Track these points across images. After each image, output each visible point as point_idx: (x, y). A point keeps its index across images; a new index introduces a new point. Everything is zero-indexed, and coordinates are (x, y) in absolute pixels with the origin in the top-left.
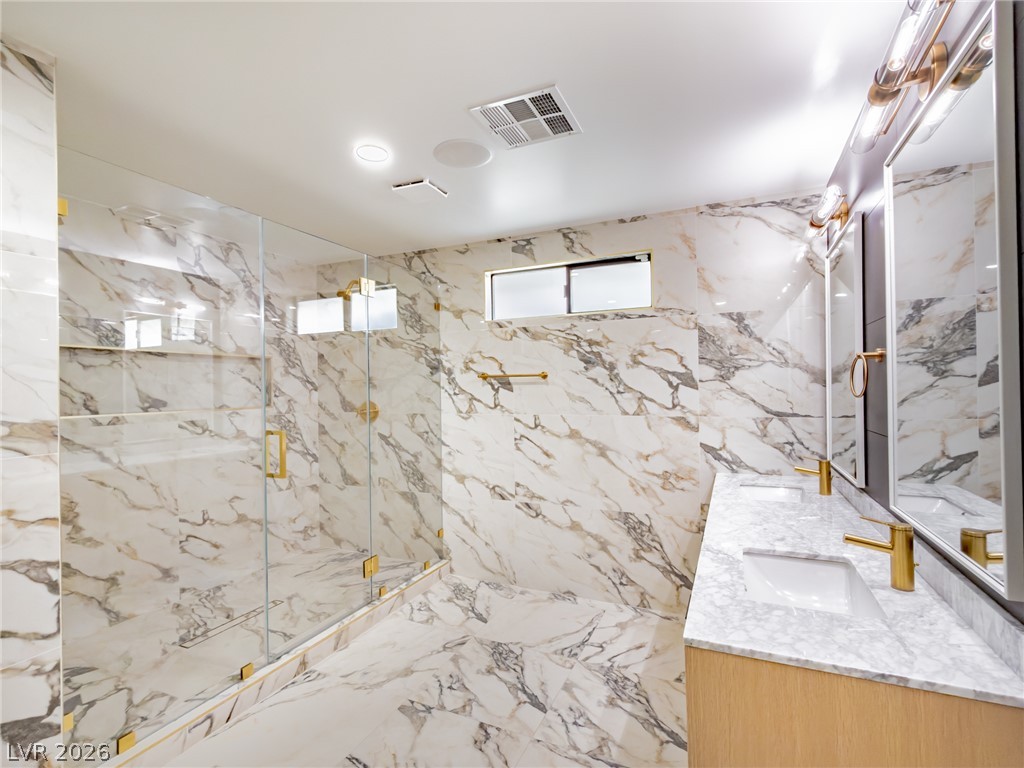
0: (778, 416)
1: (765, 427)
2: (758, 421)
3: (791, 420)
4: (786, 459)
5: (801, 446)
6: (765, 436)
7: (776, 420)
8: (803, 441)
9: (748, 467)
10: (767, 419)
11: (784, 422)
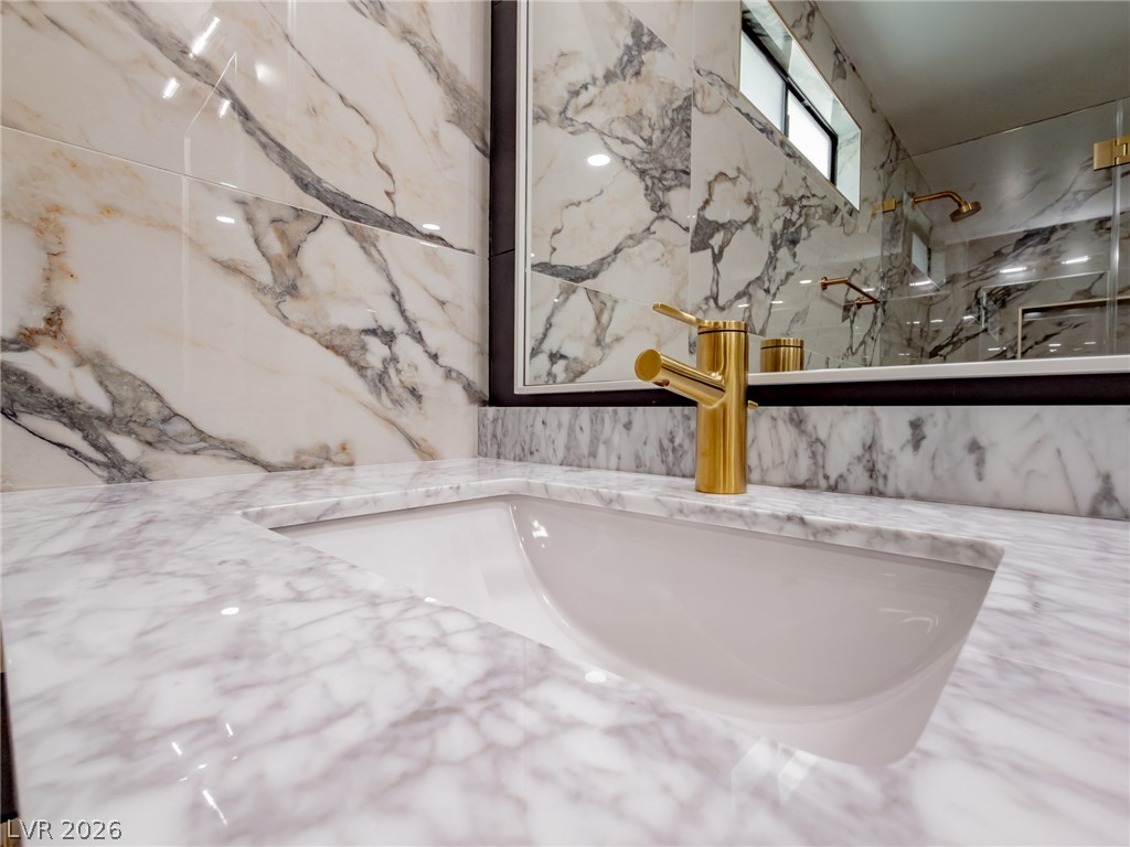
0: (344, 213)
1: (294, 252)
2: (262, 217)
3: (388, 241)
4: (370, 398)
5: (418, 348)
6: (292, 290)
7: (334, 229)
8: (422, 327)
9: (205, 442)
10: (299, 213)
11: (366, 244)
